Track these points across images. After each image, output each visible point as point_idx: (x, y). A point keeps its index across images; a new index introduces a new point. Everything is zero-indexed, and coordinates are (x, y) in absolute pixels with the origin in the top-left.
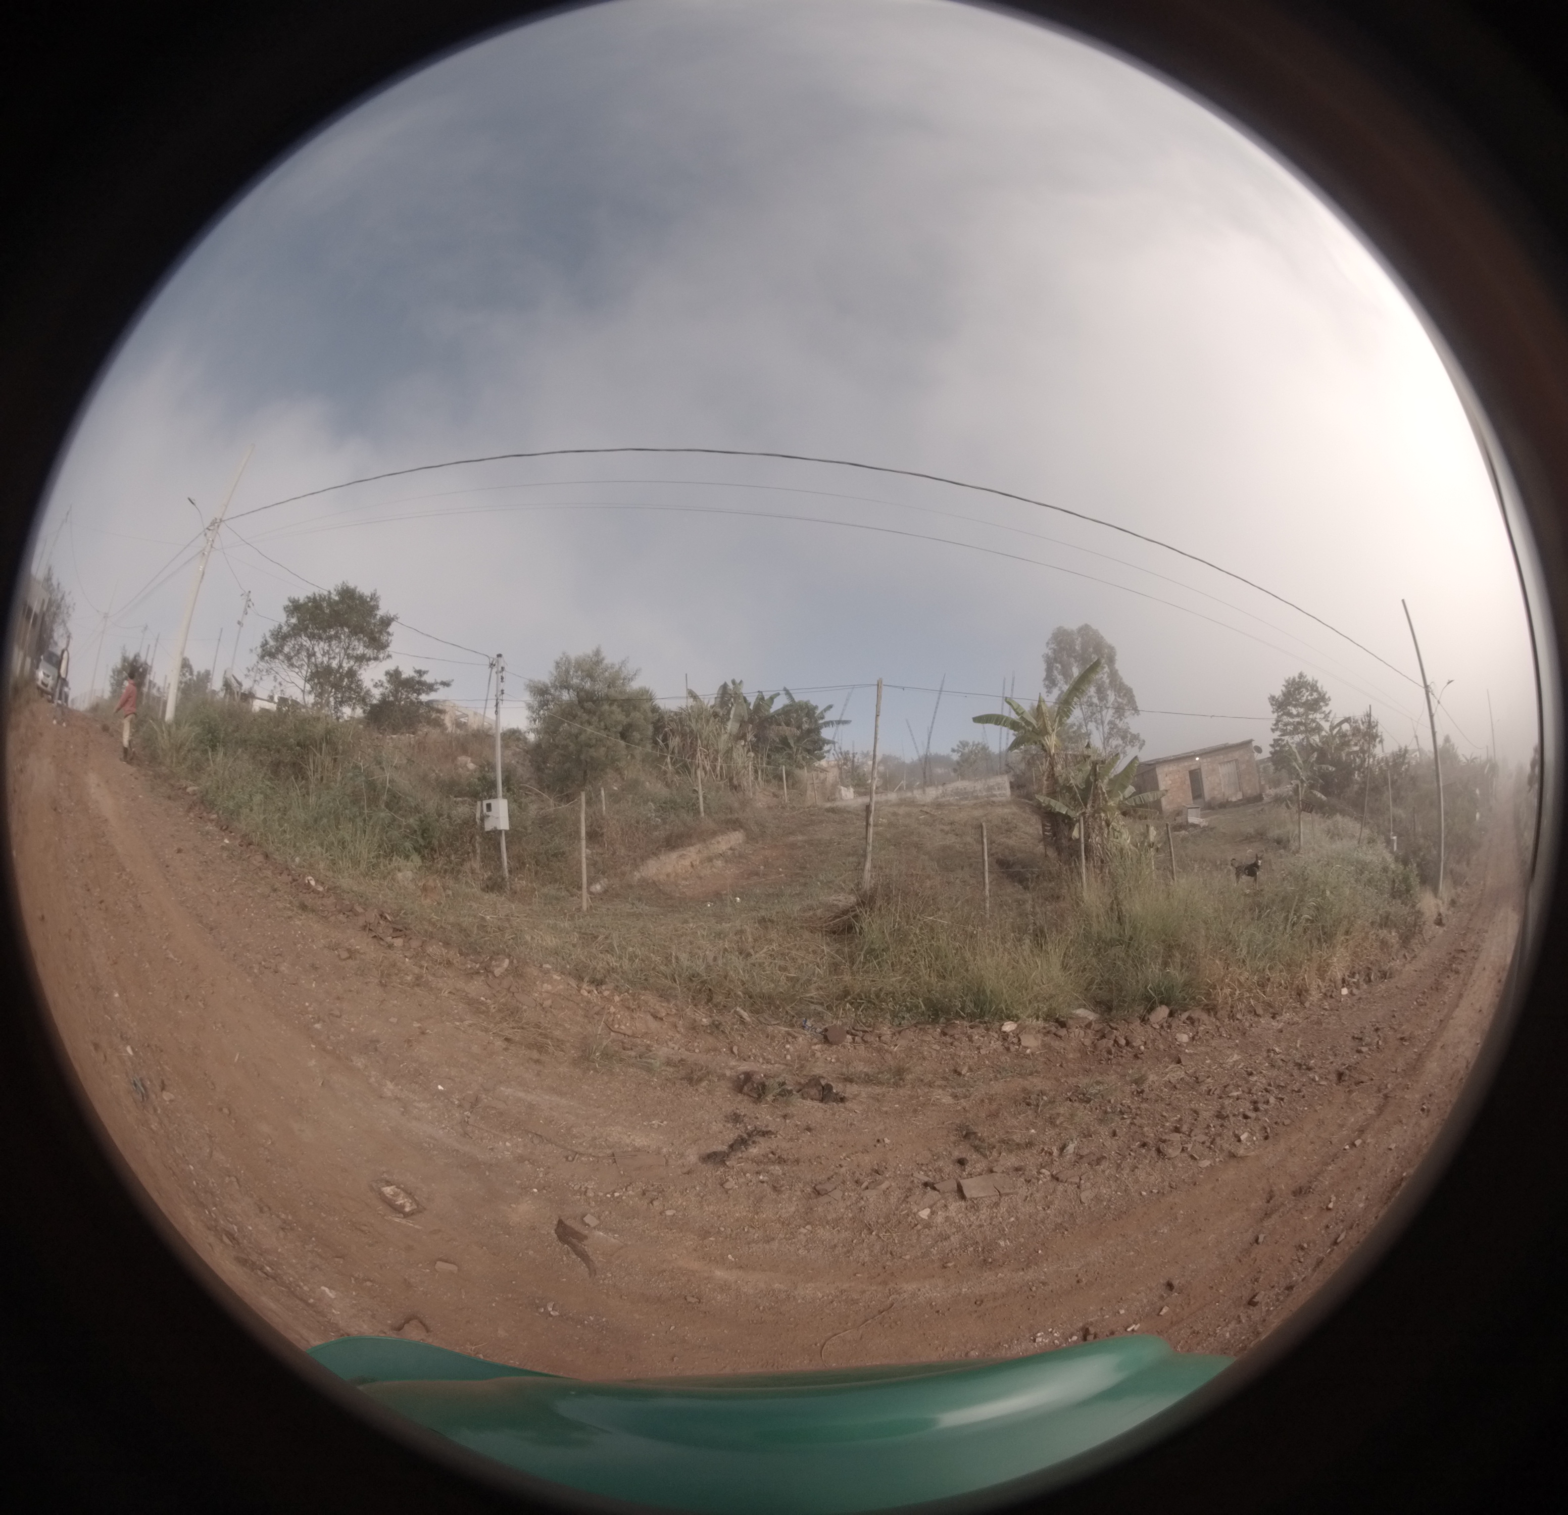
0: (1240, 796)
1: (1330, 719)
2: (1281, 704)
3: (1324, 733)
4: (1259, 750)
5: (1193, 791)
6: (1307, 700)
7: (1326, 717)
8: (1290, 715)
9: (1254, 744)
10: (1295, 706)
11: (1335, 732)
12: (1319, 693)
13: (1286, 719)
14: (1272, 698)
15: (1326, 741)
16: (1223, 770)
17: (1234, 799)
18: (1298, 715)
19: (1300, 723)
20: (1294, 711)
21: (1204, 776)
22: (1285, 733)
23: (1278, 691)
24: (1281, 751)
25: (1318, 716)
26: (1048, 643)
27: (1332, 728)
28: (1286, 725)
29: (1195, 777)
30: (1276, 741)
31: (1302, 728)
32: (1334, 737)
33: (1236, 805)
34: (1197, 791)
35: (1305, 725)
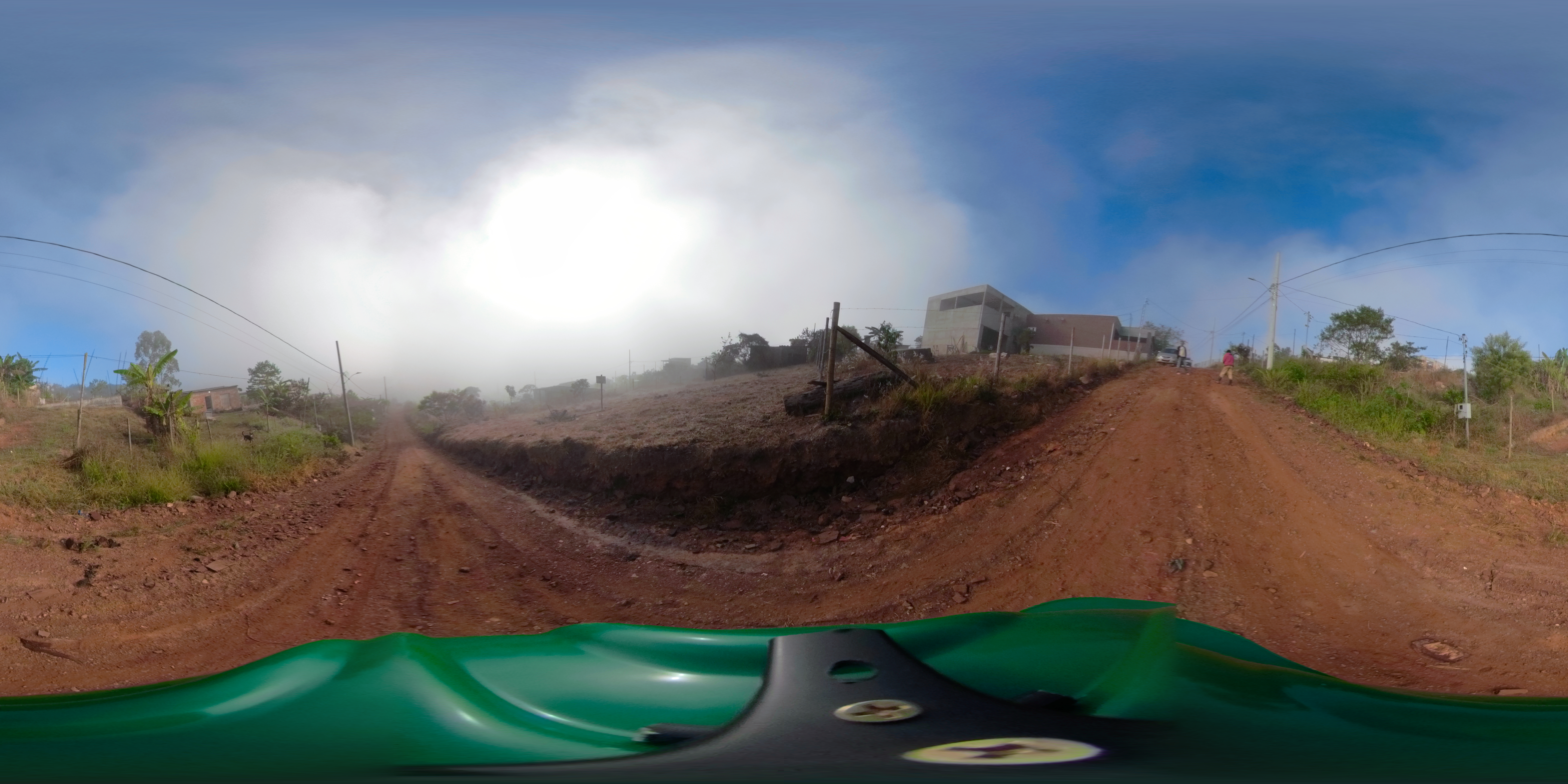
0: (230, 408)
1: (280, 379)
2: (253, 373)
3: (276, 385)
4: (240, 390)
5: (207, 405)
6: (268, 372)
7: (278, 379)
8: (259, 377)
9: (238, 387)
10: (261, 373)
11: (282, 385)
12: (275, 369)
13: (256, 378)
14: (250, 370)
15: (276, 388)
16: (222, 397)
17: (227, 409)
18: (262, 377)
19: (264, 380)
20: (261, 375)
21: (212, 399)
22: (255, 383)
23: (253, 367)
24: (252, 391)
25: (273, 378)
26: (138, 338)
27: (281, 383)
28: (256, 380)
29: (208, 400)
30: (250, 387)
31: (264, 382)
32: (282, 387)
33: (229, 412)
34: (209, 405)
35: (266, 381)
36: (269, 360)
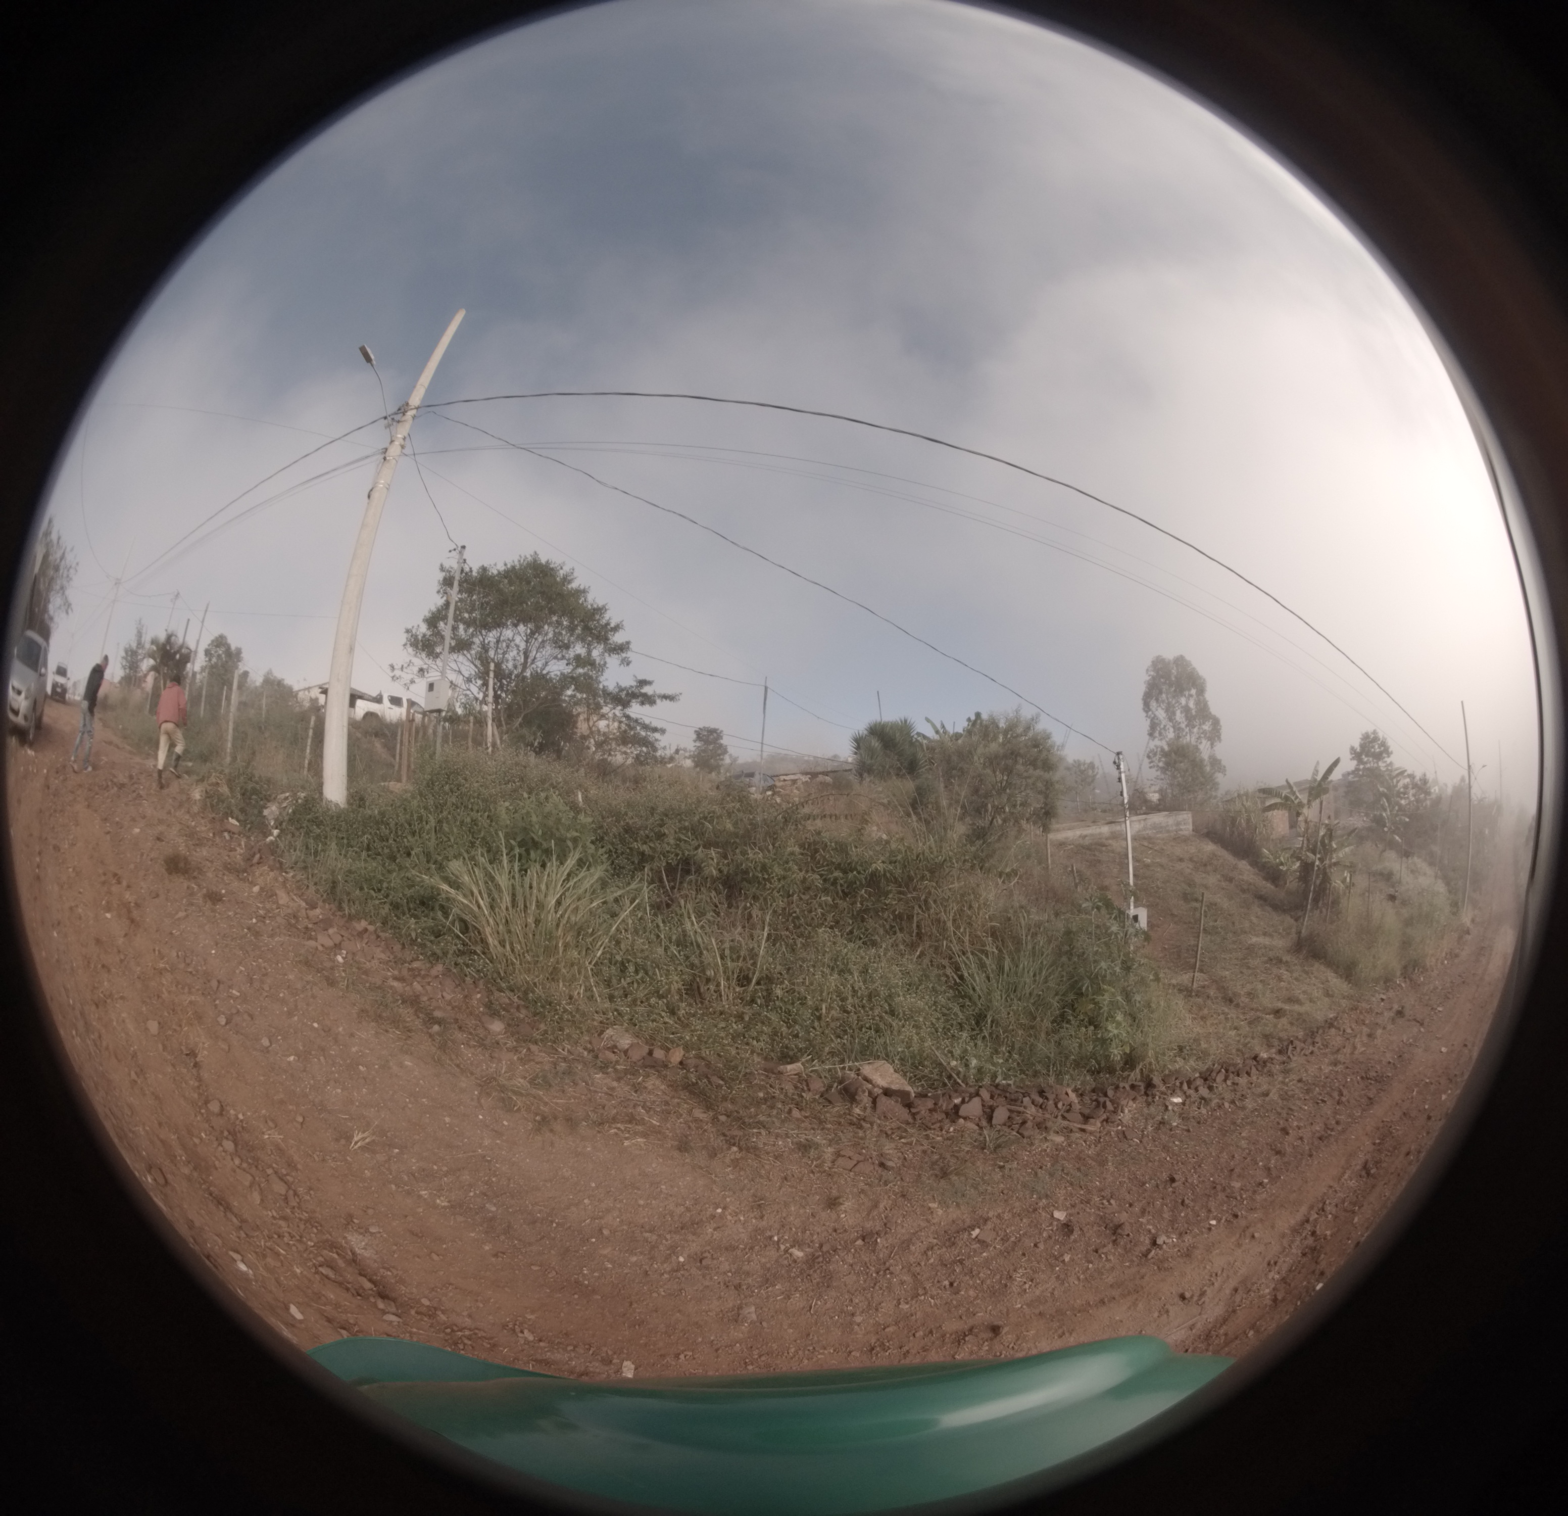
2: (1357, 755)
3: (1385, 780)
6: (1375, 752)
7: (1390, 768)
8: (1362, 763)
10: (1367, 756)
12: (1385, 747)
14: (1352, 749)
18: (1367, 763)
22: (1358, 776)
23: (1357, 744)
26: (1148, 670)
27: (1389, 774)
31: (1368, 774)
35: (1371, 772)
36: (1378, 730)
